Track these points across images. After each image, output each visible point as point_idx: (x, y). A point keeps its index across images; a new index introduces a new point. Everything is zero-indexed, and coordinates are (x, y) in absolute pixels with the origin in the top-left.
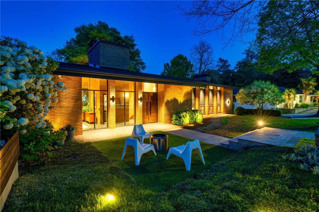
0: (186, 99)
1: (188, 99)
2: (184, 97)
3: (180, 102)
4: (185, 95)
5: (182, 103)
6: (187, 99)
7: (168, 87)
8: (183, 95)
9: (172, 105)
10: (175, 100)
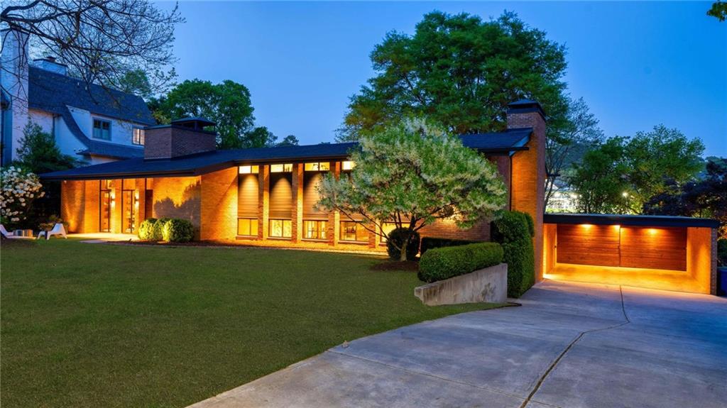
0: (187, 199)
1: (193, 199)
2: (184, 196)
3: (177, 205)
4: (186, 191)
5: (180, 205)
6: (190, 199)
7: (159, 181)
8: (181, 192)
9: (164, 210)
10: (168, 202)
